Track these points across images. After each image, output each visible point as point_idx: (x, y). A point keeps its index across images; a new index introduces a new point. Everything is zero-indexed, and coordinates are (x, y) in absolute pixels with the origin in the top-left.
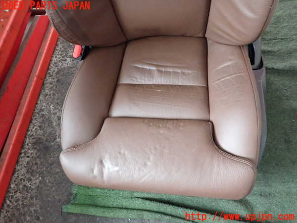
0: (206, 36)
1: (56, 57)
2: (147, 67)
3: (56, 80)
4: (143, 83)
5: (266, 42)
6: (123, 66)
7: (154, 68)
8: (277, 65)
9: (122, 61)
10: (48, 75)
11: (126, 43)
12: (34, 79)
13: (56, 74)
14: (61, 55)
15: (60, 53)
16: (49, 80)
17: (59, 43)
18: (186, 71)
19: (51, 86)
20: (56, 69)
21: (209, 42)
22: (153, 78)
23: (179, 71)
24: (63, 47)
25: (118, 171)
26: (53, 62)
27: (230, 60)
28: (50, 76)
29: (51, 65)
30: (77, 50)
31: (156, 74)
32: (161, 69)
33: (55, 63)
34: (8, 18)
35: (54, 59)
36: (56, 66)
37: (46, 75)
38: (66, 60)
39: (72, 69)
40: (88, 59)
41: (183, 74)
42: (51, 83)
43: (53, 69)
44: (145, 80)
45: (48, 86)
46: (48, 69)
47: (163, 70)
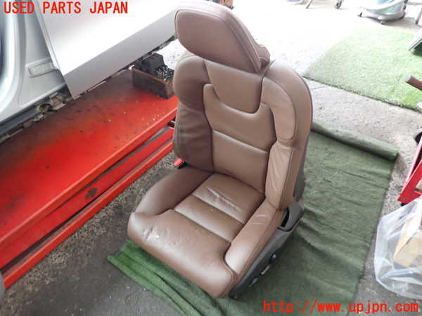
1: (165, 159)
2: (215, 194)
3: (156, 173)
4: (207, 201)
7: (218, 196)
12: (142, 166)
13: (159, 170)
16: (151, 171)
18: (237, 208)
19: (150, 176)
21: (266, 200)
23: (233, 205)
25: (157, 239)
26: (162, 161)
28: (154, 169)
29: (159, 163)
30: (179, 161)
31: (217, 200)
34: (151, 123)
36: (162, 165)
37: (151, 167)
40: (182, 170)
41: (234, 209)
42: (151, 174)
43: (159, 166)
45: (148, 175)
46: (155, 164)
47: (223, 199)
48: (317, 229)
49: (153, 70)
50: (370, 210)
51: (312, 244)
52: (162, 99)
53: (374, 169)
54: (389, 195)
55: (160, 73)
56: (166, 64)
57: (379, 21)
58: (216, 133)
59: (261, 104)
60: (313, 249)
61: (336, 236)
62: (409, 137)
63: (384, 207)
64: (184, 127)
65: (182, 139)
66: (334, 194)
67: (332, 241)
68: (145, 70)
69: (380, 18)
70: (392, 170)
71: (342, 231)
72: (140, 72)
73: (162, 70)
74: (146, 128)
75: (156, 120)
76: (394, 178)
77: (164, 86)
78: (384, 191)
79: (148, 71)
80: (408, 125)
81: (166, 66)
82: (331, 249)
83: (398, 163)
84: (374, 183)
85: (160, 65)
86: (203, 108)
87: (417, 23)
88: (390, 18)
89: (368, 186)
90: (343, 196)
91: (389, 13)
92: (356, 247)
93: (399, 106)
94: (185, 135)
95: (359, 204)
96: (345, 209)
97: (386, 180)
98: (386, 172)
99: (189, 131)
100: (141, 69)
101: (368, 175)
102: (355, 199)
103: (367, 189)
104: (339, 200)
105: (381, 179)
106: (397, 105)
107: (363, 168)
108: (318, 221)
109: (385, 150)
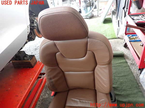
0: (96, 89)
1: (42, 94)
2: (76, 100)
3: (41, 103)
4: (74, 105)
5: (118, 91)
6: (68, 99)
7: (78, 100)
8: (124, 100)
9: (67, 97)
10: (38, 101)
11: (69, 90)
13: (42, 100)
14: (44, 93)
15: (44, 92)
16: (38, 103)
17: (44, 88)
19: (39, 105)
20: (42, 99)
21: (97, 91)
22: (78, 104)
24: (45, 90)
26: (41, 96)
27: (103, 98)
28: (39, 101)
29: (40, 97)
31: (79, 102)
32: (80, 100)
33: (42, 96)
35: (42, 95)
36: (42, 97)
37: (38, 100)
38: (46, 95)
39: (48, 99)
40: (56, 96)
42: (39, 104)
43: (41, 98)
44: (75, 105)
45: (38, 105)
46: (39, 98)
47: (81, 101)
48: (120, 94)
49: (22, 58)
50: (130, 76)
51: (123, 101)
52: (31, 69)
53: (120, 62)
54: (131, 68)
55: (26, 58)
56: (27, 54)
57: (88, 18)
58: (66, 73)
59: (88, 51)
60: (125, 103)
61: (128, 92)
62: (121, 47)
63: (133, 73)
64: (51, 76)
65: (52, 82)
66: (115, 76)
67: (128, 96)
68: (18, 59)
69: (88, 17)
70: (125, 59)
71: (128, 89)
72: (16, 61)
73: (26, 57)
74: (29, 84)
75: (32, 79)
76: (128, 62)
77: (30, 63)
78: (129, 67)
79: (20, 60)
80: (118, 43)
81: (27, 55)
82: (130, 99)
83: (125, 56)
84: (123, 66)
85: (24, 55)
86: (58, 64)
87: (98, 16)
88: (90, 17)
89: (123, 68)
90: (118, 75)
91: (90, 15)
92: (137, 93)
93: (111, 39)
94: (53, 80)
95: (125, 76)
96: (122, 80)
97: (126, 63)
98: (124, 61)
99: (54, 77)
100: (16, 60)
101: (120, 64)
102: (123, 74)
103: (123, 69)
104: (118, 78)
105: (125, 64)
106: (110, 39)
107: (117, 62)
108: (118, 90)
109: (119, 53)
